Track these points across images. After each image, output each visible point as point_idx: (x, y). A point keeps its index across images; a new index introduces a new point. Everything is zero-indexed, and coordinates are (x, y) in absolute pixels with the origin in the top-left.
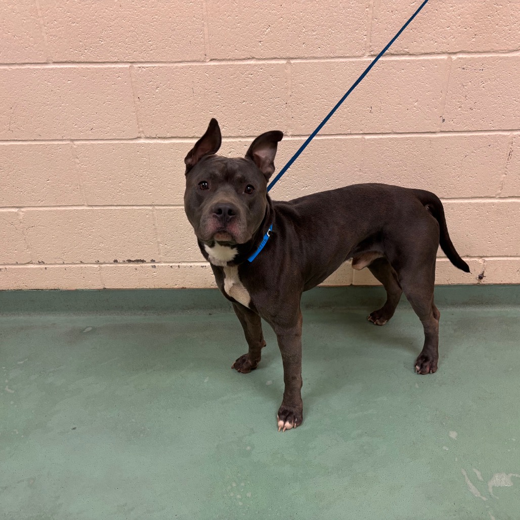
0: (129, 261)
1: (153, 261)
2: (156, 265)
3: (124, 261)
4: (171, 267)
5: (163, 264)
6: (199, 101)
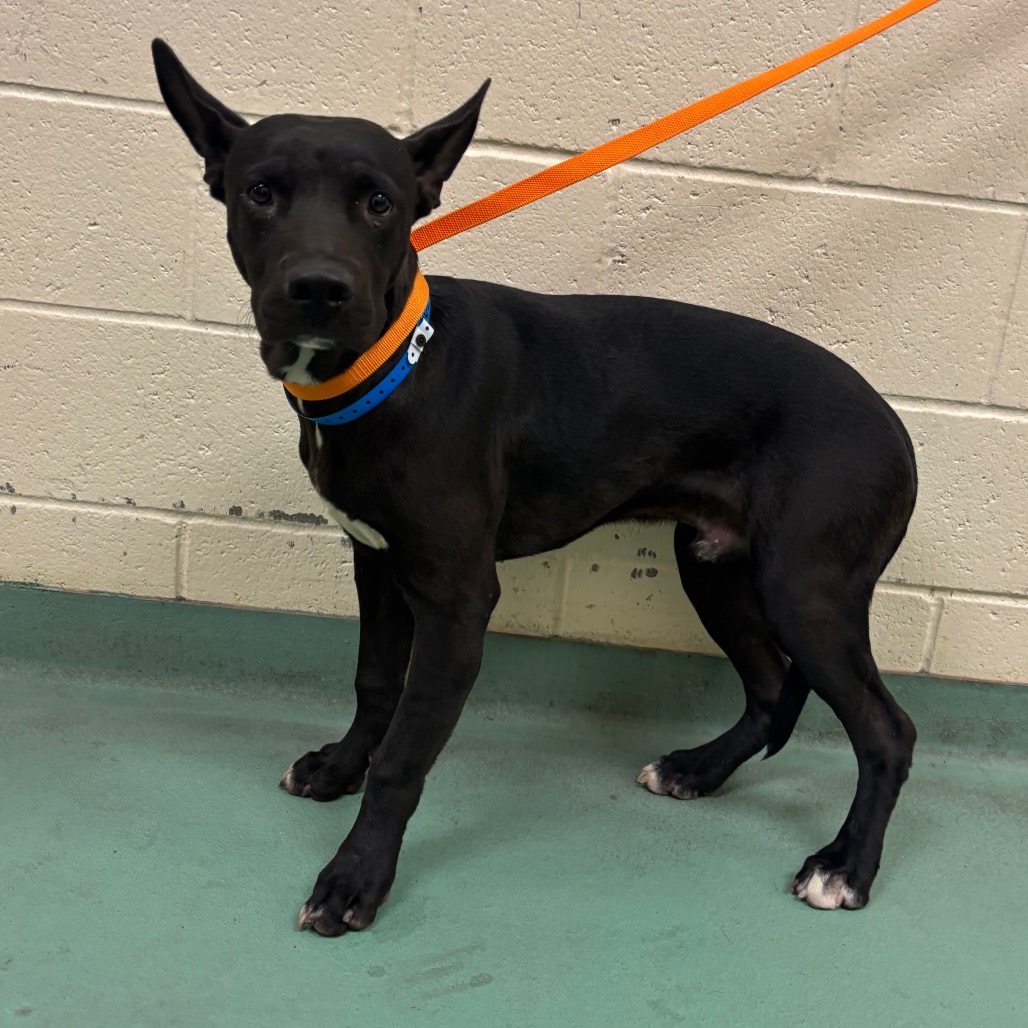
6: (590, 43)
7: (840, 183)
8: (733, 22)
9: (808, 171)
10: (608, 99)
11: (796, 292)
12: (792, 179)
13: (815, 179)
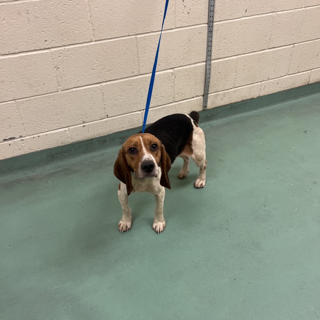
0: (5, 140)
1: (21, 137)
2: (23, 138)
3: (2, 141)
4: (34, 138)
5: (28, 137)
6: (34, 26)
7: (98, 41)
8: (63, 13)
9: (90, 40)
10: (42, 37)
11: (96, 64)
12: (88, 42)
13: (92, 41)
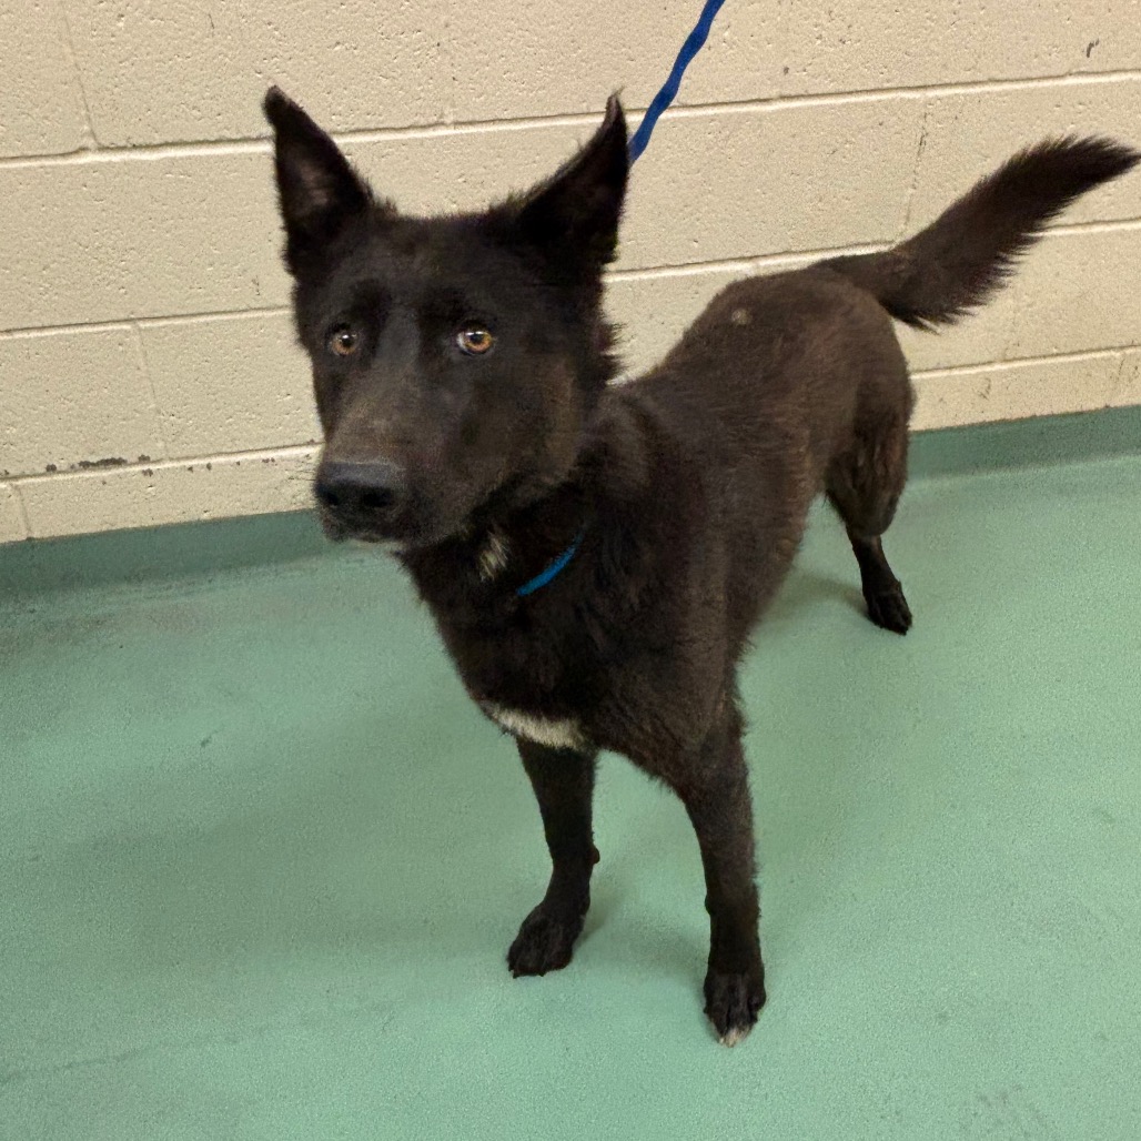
0: (86, 465)
1: (144, 459)
2: (153, 467)
3: (72, 467)
4: (190, 469)
5: (168, 465)
6: (227, 46)
7: (464, 124)
9: (435, 119)
12: (424, 127)
